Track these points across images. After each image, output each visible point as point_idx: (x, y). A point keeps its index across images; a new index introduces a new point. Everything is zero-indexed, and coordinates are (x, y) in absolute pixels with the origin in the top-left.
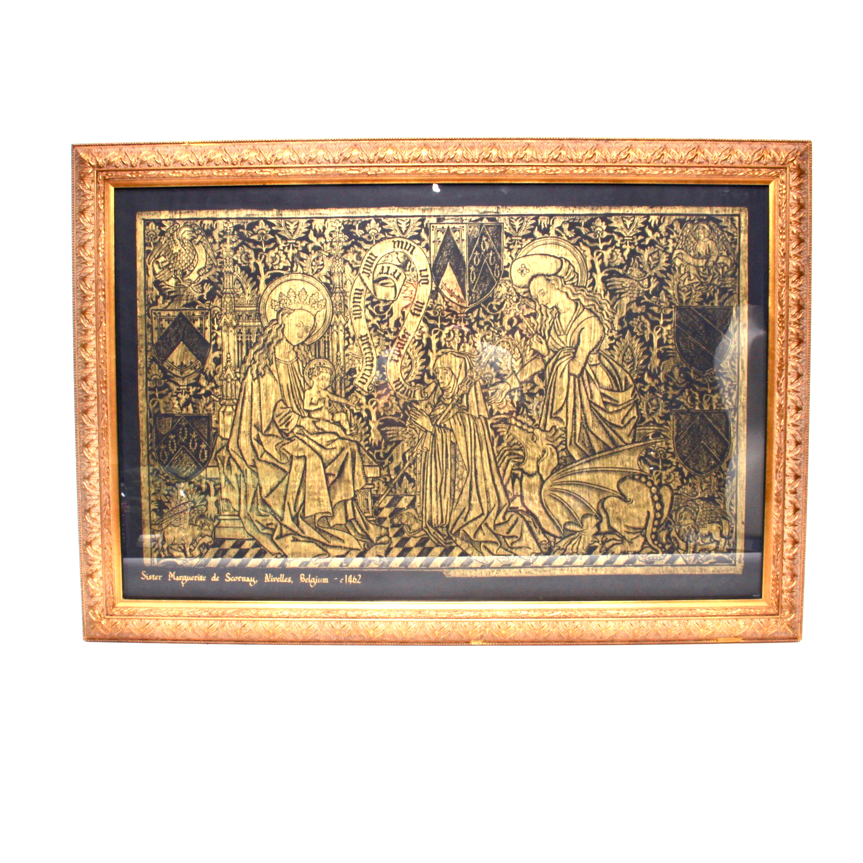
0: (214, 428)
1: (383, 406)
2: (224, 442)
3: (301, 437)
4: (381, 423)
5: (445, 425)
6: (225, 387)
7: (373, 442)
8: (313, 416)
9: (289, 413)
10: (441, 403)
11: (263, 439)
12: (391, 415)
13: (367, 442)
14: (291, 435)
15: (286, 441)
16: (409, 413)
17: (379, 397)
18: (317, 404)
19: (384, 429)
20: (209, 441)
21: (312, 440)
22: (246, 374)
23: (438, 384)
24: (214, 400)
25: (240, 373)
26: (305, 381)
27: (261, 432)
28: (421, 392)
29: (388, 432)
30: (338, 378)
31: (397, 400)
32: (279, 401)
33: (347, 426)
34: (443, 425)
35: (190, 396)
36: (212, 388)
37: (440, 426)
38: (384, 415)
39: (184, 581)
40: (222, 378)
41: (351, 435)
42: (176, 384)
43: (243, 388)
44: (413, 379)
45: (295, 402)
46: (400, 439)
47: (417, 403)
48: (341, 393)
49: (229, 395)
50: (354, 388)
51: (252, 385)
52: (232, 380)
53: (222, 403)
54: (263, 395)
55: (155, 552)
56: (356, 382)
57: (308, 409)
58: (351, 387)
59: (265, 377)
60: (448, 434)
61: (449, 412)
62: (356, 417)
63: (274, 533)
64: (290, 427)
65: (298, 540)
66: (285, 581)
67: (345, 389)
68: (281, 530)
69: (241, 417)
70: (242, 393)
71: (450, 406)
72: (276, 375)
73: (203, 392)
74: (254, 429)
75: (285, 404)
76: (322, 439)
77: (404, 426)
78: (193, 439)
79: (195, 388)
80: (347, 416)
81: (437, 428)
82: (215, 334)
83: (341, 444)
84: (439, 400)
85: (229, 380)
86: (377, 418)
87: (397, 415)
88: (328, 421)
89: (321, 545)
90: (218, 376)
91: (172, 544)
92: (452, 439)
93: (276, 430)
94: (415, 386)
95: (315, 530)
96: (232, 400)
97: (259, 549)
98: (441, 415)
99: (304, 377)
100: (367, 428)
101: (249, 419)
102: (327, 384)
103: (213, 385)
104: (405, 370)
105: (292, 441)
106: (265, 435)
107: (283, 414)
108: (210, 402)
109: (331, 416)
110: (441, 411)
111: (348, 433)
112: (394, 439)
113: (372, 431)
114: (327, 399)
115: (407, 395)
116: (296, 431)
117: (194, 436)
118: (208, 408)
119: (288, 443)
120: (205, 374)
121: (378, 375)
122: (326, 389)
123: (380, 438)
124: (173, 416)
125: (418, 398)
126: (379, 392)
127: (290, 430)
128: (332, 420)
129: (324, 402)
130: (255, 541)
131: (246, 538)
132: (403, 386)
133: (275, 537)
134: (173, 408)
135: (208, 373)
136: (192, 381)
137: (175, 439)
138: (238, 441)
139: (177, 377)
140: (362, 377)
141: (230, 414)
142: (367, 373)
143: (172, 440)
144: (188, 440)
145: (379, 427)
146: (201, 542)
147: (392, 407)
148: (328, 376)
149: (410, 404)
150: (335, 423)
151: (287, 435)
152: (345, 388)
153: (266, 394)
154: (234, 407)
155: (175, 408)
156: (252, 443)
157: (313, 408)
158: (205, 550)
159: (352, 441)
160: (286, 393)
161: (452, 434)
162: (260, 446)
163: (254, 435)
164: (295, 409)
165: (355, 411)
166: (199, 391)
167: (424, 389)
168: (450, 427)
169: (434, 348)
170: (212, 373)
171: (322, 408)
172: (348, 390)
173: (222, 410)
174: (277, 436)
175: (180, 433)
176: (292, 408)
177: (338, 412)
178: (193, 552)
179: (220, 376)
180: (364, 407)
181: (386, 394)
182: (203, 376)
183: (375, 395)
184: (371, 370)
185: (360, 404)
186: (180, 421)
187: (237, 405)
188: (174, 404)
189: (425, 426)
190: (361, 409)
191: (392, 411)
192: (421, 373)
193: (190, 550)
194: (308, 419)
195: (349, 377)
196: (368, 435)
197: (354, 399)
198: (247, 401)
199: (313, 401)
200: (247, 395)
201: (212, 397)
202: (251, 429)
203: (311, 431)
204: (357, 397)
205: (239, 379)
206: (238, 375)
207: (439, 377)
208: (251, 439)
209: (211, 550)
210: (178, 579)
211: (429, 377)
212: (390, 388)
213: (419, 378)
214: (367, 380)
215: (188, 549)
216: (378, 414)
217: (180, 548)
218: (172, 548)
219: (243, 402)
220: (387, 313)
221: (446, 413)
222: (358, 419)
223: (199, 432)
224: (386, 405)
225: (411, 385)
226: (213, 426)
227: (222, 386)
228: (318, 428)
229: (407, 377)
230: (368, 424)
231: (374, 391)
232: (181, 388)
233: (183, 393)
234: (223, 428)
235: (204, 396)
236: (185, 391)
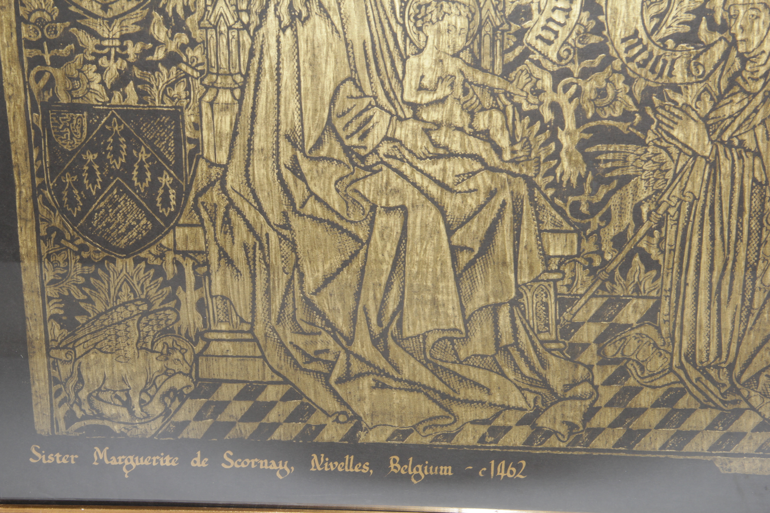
0: (190, 141)
1: (593, 96)
2: (214, 171)
3: (395, 164)
4: (585, 136)
5: (741, 142)
6: (213, 43)
7: (565, 178)
8: (424, 116)
9: (367, 109)
10: (737, 89)
11: (305, 166)
12: (611, 118)
13: (551, 178)
14: (372, 160)
15: (362, 174)
16: (655, 112)
17: (585, 74)
18: (434, 90)
19: (593, 149)
20: (178, 168)
21: (421, 171)
22: (263, 15)
23: (733, 44)
24: (187, 76)
25: (248, 12)
26: (406, 35)
27: (303, 150)
28: (689, 62)
29: (603, 157)
30: (488, 29)
31: (629, 81)
32: (344, 82)
33: (504, 142)
34: (736, 142)
35: (130, 64)
36: (183, 47)
37: (729, 145)
38: (596, 117)
39: (129, 467)
40: (205, 23)
41: (515, 161)
42: (93, 34)
43: (257, 47)
44: (671, 31)
45: (383, 84)
46: (631, 171)
47: (677, 89)
48: (493, 63)
49: (224, 64)
50: (525, 54)
51: (278, 42)
52: (230, 28)
53: (206, 82)
54: (305, 66)
55: (61, 404)
56: (530, 38)
57: (412, 100)
58: (518, 51)
59: (309, 24)
60: (748, 163)
61: (756, 111)
62: (527, 120)
63: (331, 372)
64: (371, 141)
65: (384, 386)
66: (357, 470)
67: (502, 55)
68: (349, 365)
69: (254, 116)
70: (256, 60)
71: (759, 98)
72: (336, 20)
73: (160, 54)
74: (283, 143)
75: (360, 88)
76: (444, 170)
77: (642, 143)
78: (141, 164)
79: (139, 46)
80: (507, 118)
81: (721, 148)
83: (489, 182)
84: (732, 82)
85: (223, 28)
86: (578, 126)
87: (627, 116)
88: (461, 129)
89: (437, 397)
90: (196, 17)
91: (99, 390)
92: (757, 174)
93: (337, 147)
94: (674, 50)
95: (426, 366)
96: (231, 75)
97: (297, 402)
98: (733, 117)
99: (403, 26)
100: (553, 146)
101: (272, 120)
102: (460, 42)
103: (185, 39)
104: (654, 10)
105: (375, 172)
106: (312, 159)
107: (354, 112)
108: (177, 81)
109: (467, 119)
110: (736, 108)
111: (507, 156)
112: (615, 173)
113: (563, 154)
114: (459, 79)
115: (652, 71)
116: (383, 150)
117: (143, 156)
118: (174, 93)
119: (365, 177)
120: (162, 11)
121: (584, 22)
122: (456, 55)
123: (583, 170)
124: (89, 108)
125: (679, 77)
126: (586, 63)
127: (370, 148)
128: (470, 126)
129: (452, 86)
130: (289, 387)
131: (268, 378)
132: (645, 48)
133: (333, 378)
134: (89, 89)
135: (169, 10)
136: (133, 29)
138: (247, 171)
139: (96, 17)
140: (545, 28)
141: (226, 107)
142: (558, 17)
143: (90, 165)
144: (128, 166)
145: (582, 146)
146: (166, 387)
147: (615, 98)
148: (461, 23)
149: (660, 92)
150: (475, 134)
151: (363, 159)
152: (504, 52)
153: (313, 65)
154: (237, 93)
155: (95, 92)
156: (280, 175)
157: (427, 98)
158: (177, 403)
159: (514, 175)
160: (360, 63)
161: (757, 162)
162: (299, 182)
163: (285, 158)
164: (383, 100)
165: (525, 107)
166: (151, 52)
167: (697, 57)
168: (753, 147)
170: (180, 11)
171: (446, 98)
172: (510, 57)
173: (207, 98)
174: (339, 162)
175: (110, 148)
176: (375, 98)
177: (483, 109)
178: (149, 408)
179: (202, 19)
180: (547, 98)
181: (601, 68)
182: (157, 17)
183: (576, 69)
184: (570, 10)
185: (537, 92)
186: (108, 122)
187: (242, 89)
188: (89, 82)
189: (693, 142)
190: (541, 103)
191: (614, 109)
192: (692, 17)
193: (141, 401)
194: (411, 124)
195: (515, 27)
196: (554, 162)
197: (524, 78)
198: (266, 79)
199: (425, 82)
200: (266, 64)
201: (184, 67)
202: (277, 143)
203: (418, 151)
204: (531, 75)
205: (246, 27)
206: (245, 18)
207: (736, 28)
208: (278, 167)
209: (188, 403)
210: (114, 462)
211: (712, 27)
212: (614, 54)
213: (688, 28)
214: (556, 33)
215: (136, 401)
216: (579, 112)
217: (117, 397)
218: (98, 398)
219: (257, 82)
221: (746, 113)
222: (531, 125)
223: (154, 147)
224: (601, 93)
225: (665, 47)
226: (188, 134)
227: (205, 43)
228: (436, 146)
229: (657, 28)
230: (554, 138)
231: (572, 61)
232: (106, 43)
233: (112, 57)
234: (212, 140)
235: (162, 65)
236: (116, 52)
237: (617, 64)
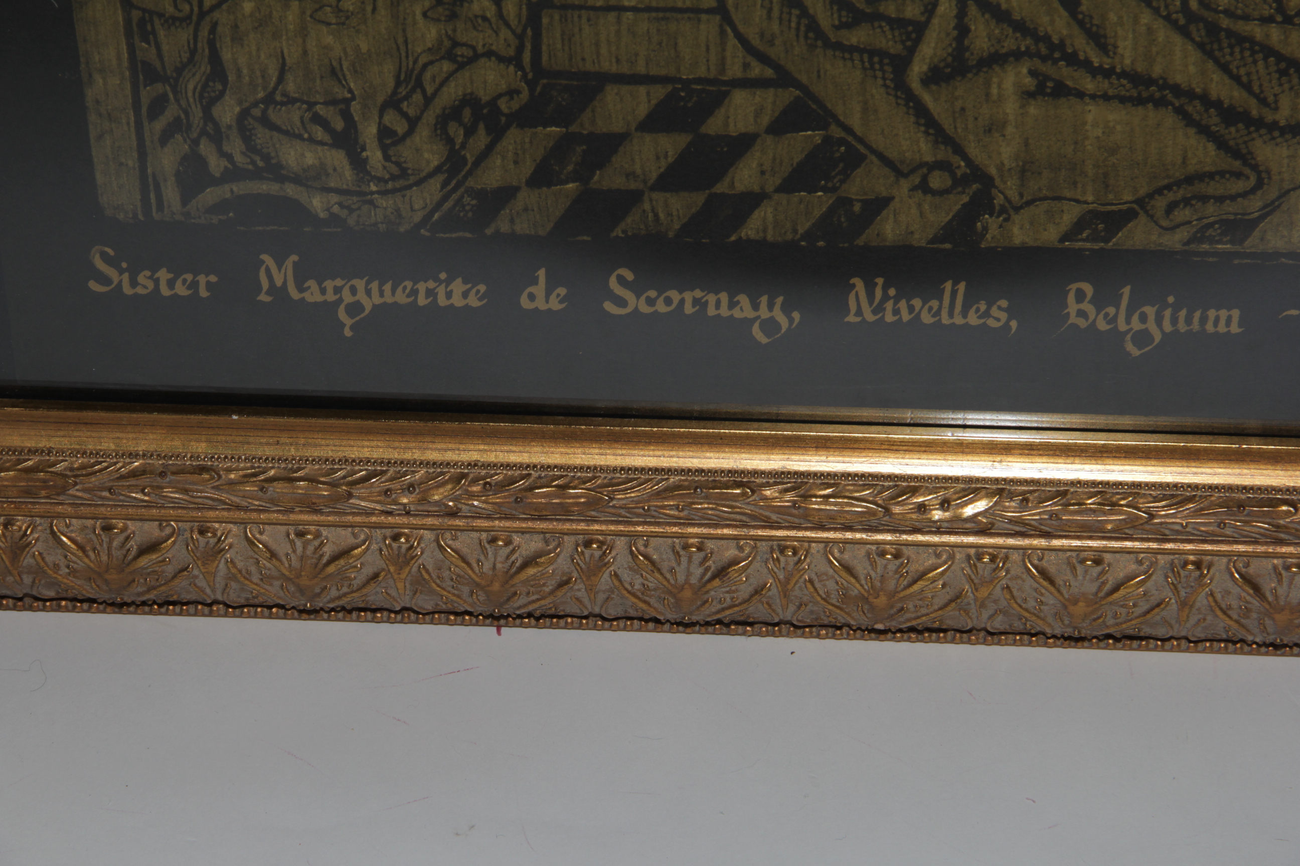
39: (355, 308)
55: (165, 138)
63: (912, 51)
65: (1061, 91)
66: (973, 319)
68: (963, 30)
89: (1213, 119)
91: (269, 100)
95: (1184, 32)
97: (817, 136)
130: (789, 95)
131: (734, 70)
133: (918, 68)
146: (451, 93)
158: (481, 139)
178: (405, 152)
193: (384, 133)
209: (513, 138)
210: (313, 295)
215: (369, 131)
217: (318, 119)
218: (265, 121)
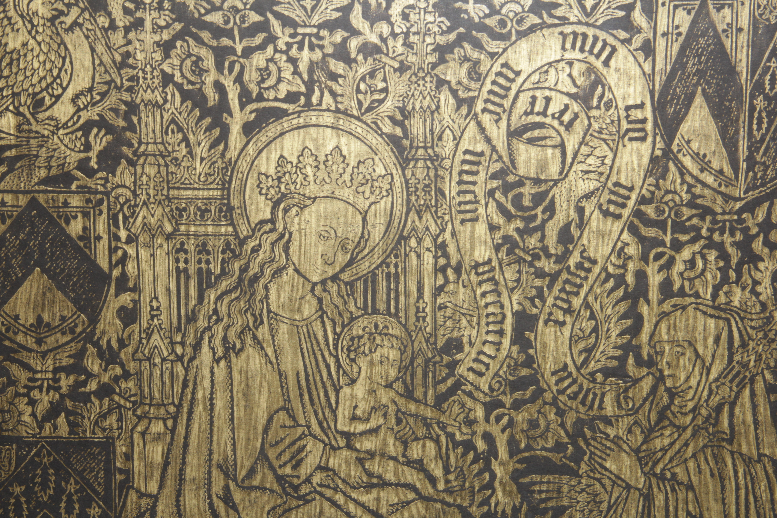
0: (121, 471)
1: (525, 426)
2: (144, 502)
3: (328, 493)
4: (519, 466)
5: (674, 475)
6: (146, 374)
7: (500, 509)
8: (358, 446)
9: (300, 438)
10: (667, 423)
11: (237, 496)
12: (544, 449)
13: (486, 508)
14: (305, 489)
15: (295, 503)
16: (588, 444)
17: (517, 405)
18: (368, 420)
19: (527, 480)
20: (107, 500)
21: (355, 501)
22: (197, 347)
23: (660, 379)
24: (119, 406)
25: (183, 344)
26: (339, 366)
27: (235, 480)
28: (618, 396)
29: (537, 488)
30: (420, 361)
31: (560, 413)
32: (277, 412)
33: (438, 472)
34: (669, 475)
35: (62, 396)
36: (116, 379)
37: (662, 477)
38: (529, 448)
40: (139, 355)
41: (449, 491)
42: (27, 367)
43: (191, 378)
44: (599, 366)
45: (316, 414)
46: (565, 502)
47: (608, 421)
48: (425, 394)
49: (157, 394)
50: (457, 385)
51: (212, 372)
52: (164, 360)
53: (139, 412)
54: (238, 396)
56: (461, 370)
57: (346, 429)
58: (450, 382)
59: (243, 356)
60: (681, 496)
61: (686, 445)
62: (460, 450)
64: (304, 471)
67: (435, 386)
69: (186, 445)
70: (189, 390)
71: (689, 432)
72: (270, 351)
73: (93, 386)
74: (215, 473)
75: (293, 417)
76: (378, 499)
77: (575, 474)
78: (70, 495)
79: (72, 378)
80: (440, 448)
81: (654, 481)
82: (120, 253)
83: (423, 511)
84: (662, 416)
85: (157, 360)
86: (511, 456)
87: (559, 447)
88: (395, 459)
90: (130, 349)
92: (691, 508)
93: (270, 477)
94: (603, 384)
96: (164, 405)
98: (664, 450)
99: (336, 357)
100: (487, 476)
101: (205, 450)
102: (393, 373)
103: (118, 371)
104: (582, 345)
105: (308, 502)
106: (243, 488)
107: (287, 441)
108: (110, 411)
109: (400, 449)
110: (666, 442)
111: (441, 486)
112: (550, 504)
113: (497, 484)
114: (392, 409)
115: (583, 403)
116: (316, 479)
117: (72, 488)
118: (106, 424)
119: (298, 507)
120: (96, 344)
121: (515, 355)
122: (389, 386)
123: (517, 501)
124: (19, 440)
125: (609, 409)
126: (517, 395)
127: (303, 477)
128: (404, 456)
129: (385, 416)
132: (575, 381)
134: (19, 421)
135: (104, 343)
136: (66, 362)
137: (23, 494)
138: (178, 501)
139: (30, 350)
140: (476, 360)
141: (158, 437)
142: (489, 349)
143: (17, 498)
144: (56, 499)
145: (516, 476)
147: (547, 429)
148: (394, 354)
149: (591, 424)
150: (409, 463)
151: (296, 488)
152: (436, 384)
153: (246, 395)
154: (170, 423)
155: (25, 424)
156: (211, 505)
157: (361, 427)
159: (449, 505)
160: (294, 393)
161: (690, 495)
163: (217, 487)
164: (316, 429)
165: (458, 437)
166: (84, 384)
167: (626, 390)
168: (685, 480)
169: (654, 294)
170: (114, 344)
171: (379, 427)
172: (443, 388)
173: (139, 429)
174: (272, 491)
175: (38, 480)
176: (309, 427)
177: (417, 439)
179: (136, 351)
180: (480, 429)
181: (533, 400)
182: (91, 349)
183: (507, 400)
184: (500, 343)
185: (470, 423)
186: (38, 454)
187: (175, 419)
188: (20, 414)
189: (626, 474)
190: (474, 433)
191: (546, 440)
192: (619, 352)
194: (345, 453)
195: (446, 359)
196: (488, 492)
197: (456, 409)
198: (199, 409)
199: (359, 412)
200: (200, 395)
201: (116, 398)
202: (210, 473)
203: (352, 481)
204: (463, 406)
205: (180, 358)
206: (179, 350)
207: (663, 364)
208: (210, 497)
211: (639, 362)
212: (545, 387)
213: (615, 363)
214: (487, 366)
216: (512, 443)
219: (190, 413)
220: (540, 209)
221: (677, 446)
222: (464, 455)
223: (83, 478)
224: (533, 424)
225: (594, 381)
226: (118, 464)
227: (139, 375)
228: (370, 475)
229: (586, 362)
230: (488, 467)
231: (504, 393)
232: (39, 376)
233: (44, 390)
234: (143, 470)
235: (95, 396)
236: (48, 384)
237: (548, 396)
